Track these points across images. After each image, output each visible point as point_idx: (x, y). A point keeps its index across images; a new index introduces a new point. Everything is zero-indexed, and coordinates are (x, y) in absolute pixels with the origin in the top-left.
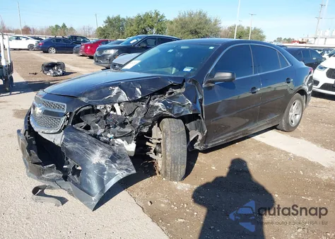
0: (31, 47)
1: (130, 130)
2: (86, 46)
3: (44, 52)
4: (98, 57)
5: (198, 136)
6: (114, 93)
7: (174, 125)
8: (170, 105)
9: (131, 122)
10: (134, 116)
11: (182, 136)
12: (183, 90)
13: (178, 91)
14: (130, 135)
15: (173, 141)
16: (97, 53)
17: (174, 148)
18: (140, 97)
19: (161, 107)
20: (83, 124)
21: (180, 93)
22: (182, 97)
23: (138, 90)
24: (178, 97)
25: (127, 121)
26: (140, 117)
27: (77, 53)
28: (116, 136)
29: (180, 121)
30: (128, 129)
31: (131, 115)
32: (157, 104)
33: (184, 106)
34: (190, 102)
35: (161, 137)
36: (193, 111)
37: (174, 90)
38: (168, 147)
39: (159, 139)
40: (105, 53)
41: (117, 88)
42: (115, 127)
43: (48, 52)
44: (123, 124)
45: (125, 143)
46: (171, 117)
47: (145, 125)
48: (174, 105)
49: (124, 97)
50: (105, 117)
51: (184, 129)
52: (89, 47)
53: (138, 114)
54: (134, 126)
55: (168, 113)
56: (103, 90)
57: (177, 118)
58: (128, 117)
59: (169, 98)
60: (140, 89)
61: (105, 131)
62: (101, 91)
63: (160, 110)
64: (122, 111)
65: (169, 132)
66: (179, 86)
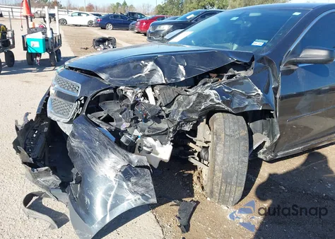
0: (90, 24)
1: (166, 127)
2: (142, 22)
3: (102, 28)
4: (152, 33)
5: (264, 142)
6: (146, 71)
7: (231, 124)
8: (227, 94)
9: (167, 116)
10: (173, 107)
11: (242, 143)
12: (250, 72)
13: (243, 73)
14: (166, 132)
15: (227, 150)
16: (150, 29)
17: (228, 160)
18: (183, 79)
19: (213, 97)
20: (103, 114)
21: (245, 78)
22: (248, 83)
23: (181, 68)
24: (242, 83)
25: (163, 113)
26: (181, 109)
27: (132, 29)
28: (146, 133)
29: (241, 118)
30: (164, 125)
31: (168, 106)
32: (207, 92)
33: (249, 97)
34: (260, 92)
35: (210, 139)
36: (263, 105)
37: (236, 72)
38: (219, 158)
39: (207, 142)
40: (158, 29)
41: (151, 63)
42: (146, 120)
43: (105, 29)
44: (158, 118)
45: (157, 144)
46: (227, 112)
47: (187, 122)
48: (233, 94)
49: (159, 77)
50: (133, 107)
51: (246, 132)
52: (144, 24)
53: (179, 105)
54: (172, 121)
55: (223, 106)
56: (132, 65)
57: (237, 114)
58: (164, 108)
59: (228, 84)
60: (185, 68)
61: (130, 126)
62: (129, 67)
63: (212, 100)
64: (156, 99)
65: (223, 135)
66: (245, 67)
